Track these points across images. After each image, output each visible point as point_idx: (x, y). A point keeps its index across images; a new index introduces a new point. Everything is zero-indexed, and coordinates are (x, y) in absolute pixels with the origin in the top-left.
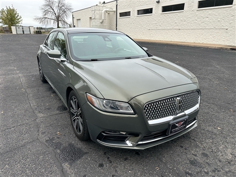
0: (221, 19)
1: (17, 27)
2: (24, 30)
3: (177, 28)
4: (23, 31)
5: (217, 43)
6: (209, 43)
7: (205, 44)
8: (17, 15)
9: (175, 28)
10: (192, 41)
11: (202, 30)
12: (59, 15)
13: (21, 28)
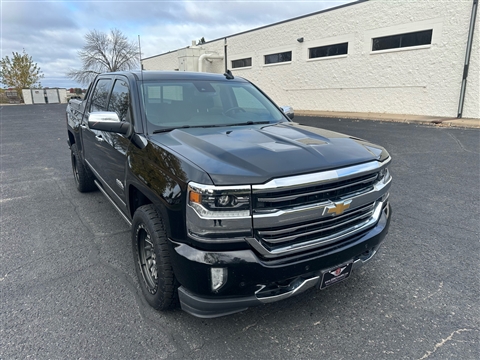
0: (413, 69)
1: (34, 91)
2: (48, 95)
3: (338, 86)
4: (46, 98)
5: (411, 112)
6: (395, 112)
7: (389, 114)
8: (32, 68)
9: (334, 86)
10: (366, 111)
11: (381, 90)
12: (116, 66)
13: (42, 91)
